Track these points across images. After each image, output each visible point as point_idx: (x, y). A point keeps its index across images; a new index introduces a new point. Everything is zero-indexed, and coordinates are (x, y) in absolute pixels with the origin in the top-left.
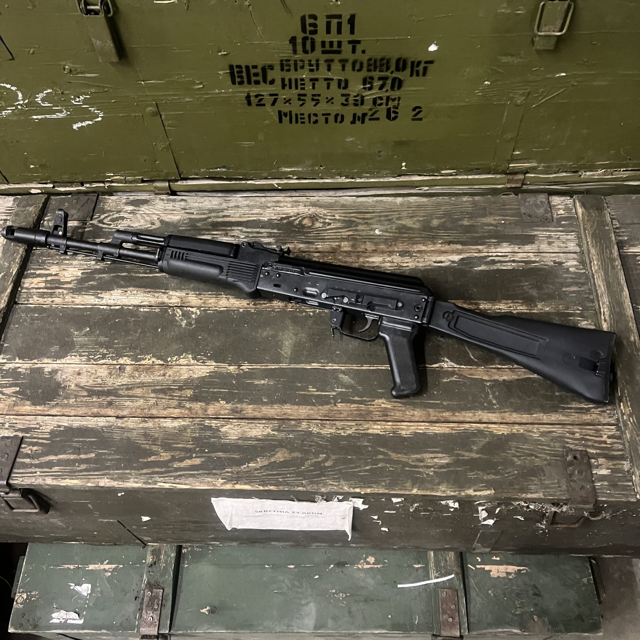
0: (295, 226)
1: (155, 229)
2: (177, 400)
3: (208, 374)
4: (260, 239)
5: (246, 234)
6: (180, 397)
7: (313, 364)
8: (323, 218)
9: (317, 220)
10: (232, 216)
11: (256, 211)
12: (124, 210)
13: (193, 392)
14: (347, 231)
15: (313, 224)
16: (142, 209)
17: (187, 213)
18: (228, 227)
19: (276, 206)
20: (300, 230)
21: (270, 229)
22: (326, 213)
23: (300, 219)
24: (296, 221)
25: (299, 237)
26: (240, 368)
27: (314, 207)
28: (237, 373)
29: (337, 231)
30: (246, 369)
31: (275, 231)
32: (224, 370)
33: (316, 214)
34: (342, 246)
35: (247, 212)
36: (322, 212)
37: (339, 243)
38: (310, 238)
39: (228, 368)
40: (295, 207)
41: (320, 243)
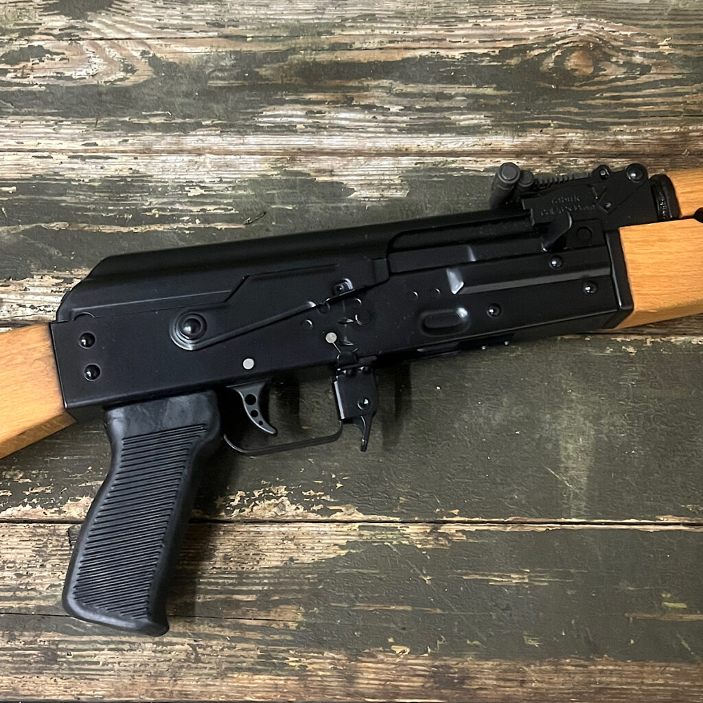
0: (544, 77)
1: (137, 86)
2: (258, 642)
3: (343, 552)
4: (446, 114)
5: (406, 101)
6: (264, 629)
7: (664, 519)
8: (624, 52)
9: (607, 57)
10: (357, 45)
11: (425, 30)
12: (41, 28)
13: (304, 615)
15: (597, 69)
16: (95, 24)
17: (226, 37)
18: (350, 79)
19: (484, 17)
20: (563, 88)
21: (473, 86)
22: (632, 35)
23: (557, 54)
24: (546, 61)
25: (561, 110)
26: (439, 531)
27: (593, 19)
28: (431, 546)
29: (670, 89)
30: (457, 535)
31: (489, 91)
32: (390, 536)
33: (600, 39)
34: (691, 137)
35: (401, 33)
36: (617, 33)
37: (681, 127)
38: (593, 111)
39: (404, 532)
40: (536, 17)
41: (625, 126)
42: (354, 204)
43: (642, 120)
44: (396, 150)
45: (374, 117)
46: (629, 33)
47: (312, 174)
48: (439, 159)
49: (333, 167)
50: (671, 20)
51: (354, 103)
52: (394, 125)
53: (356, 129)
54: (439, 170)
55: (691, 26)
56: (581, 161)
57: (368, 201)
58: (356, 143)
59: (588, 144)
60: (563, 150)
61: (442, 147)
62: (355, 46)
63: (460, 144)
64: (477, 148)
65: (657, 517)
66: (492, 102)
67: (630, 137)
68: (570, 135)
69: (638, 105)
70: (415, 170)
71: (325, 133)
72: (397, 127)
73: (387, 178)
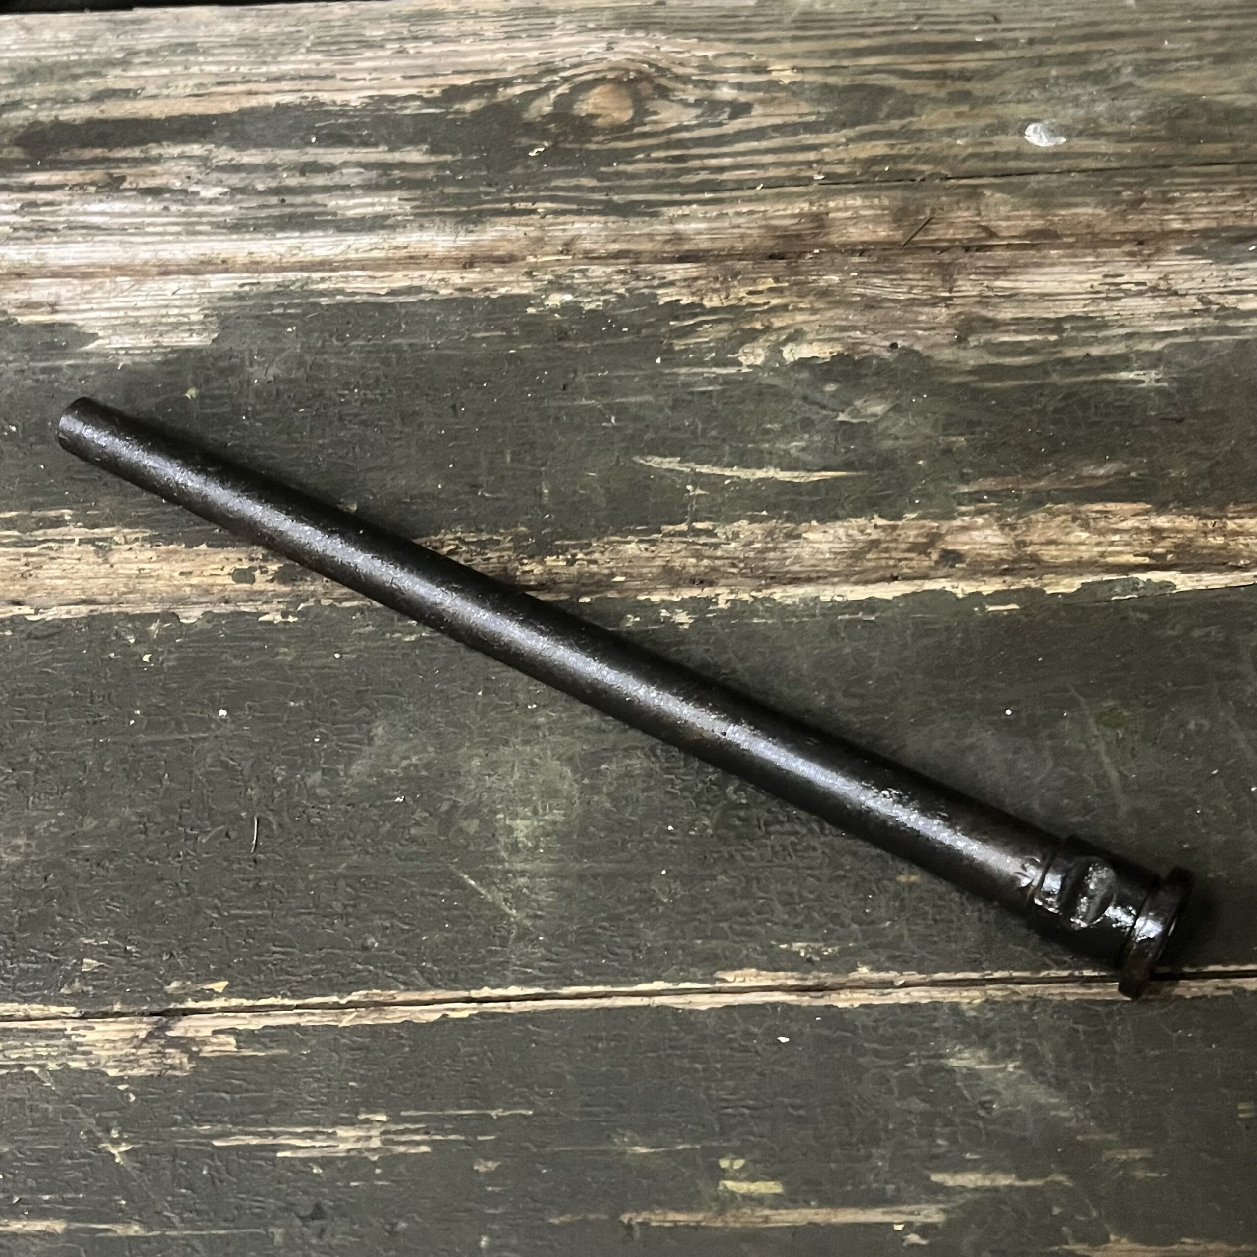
0: (530, 128)
4: (318, 198)
5: (235, 180)
7: (734, 978)
8: (697, 84)
9: (664, 93)
10: (151, 90)
11: (294, 63)
14: (849, 141)
15: (641, 113)
18: (123, 146)
19: (416, 38)
20: (568, 146)
21: (380, 149)
22: (716, 57)
23: (560, 91)
24: (536, 103)
25: (560, 182)
26: (170, 1033)
27: (640, 34)
28: (142, 1072)
29: (790, 141)
30: (214, 1040)
31: (414, 155)
32: (43, 1052)
33: (651, 65)
34: (833, 219)
35: (244, 69)
36: (687, 55)
37: (812, 203)
38: (628, 183)
39: (79, 1039)
40: (524, 35)
41: (694, 206)
42: (93, 361)
43: (727, 195)
44: (202, 262)
45: (166, 208)
46: (710, 54)
47: (13, 311)
48: (291, 276)
49: (58, 295)
50: (798, 28)
51: (126, 185)
52: (205, 219)
53: (123, 230)
54: (290, 294)
55: (838, 37)
56: (598, 271)
57: (127, 354)
58: (120, 253)
59: (614, 241)
60: (561, 253)
61: (302, 254)
62: (144, 93)
63: (342, 248)
64: (376, 254)
65: (720, 974)
66: (419, 175)
67: (703, 226)
68: (577, 226)
69: (722, 169)
70: (239, 297)
71: (55, 239)
72: (211, 224)
73: (176, 311)
